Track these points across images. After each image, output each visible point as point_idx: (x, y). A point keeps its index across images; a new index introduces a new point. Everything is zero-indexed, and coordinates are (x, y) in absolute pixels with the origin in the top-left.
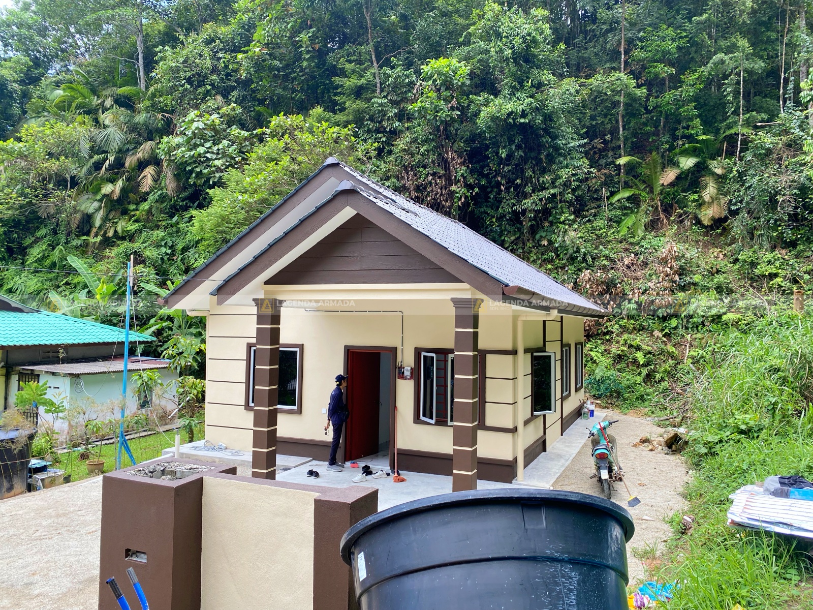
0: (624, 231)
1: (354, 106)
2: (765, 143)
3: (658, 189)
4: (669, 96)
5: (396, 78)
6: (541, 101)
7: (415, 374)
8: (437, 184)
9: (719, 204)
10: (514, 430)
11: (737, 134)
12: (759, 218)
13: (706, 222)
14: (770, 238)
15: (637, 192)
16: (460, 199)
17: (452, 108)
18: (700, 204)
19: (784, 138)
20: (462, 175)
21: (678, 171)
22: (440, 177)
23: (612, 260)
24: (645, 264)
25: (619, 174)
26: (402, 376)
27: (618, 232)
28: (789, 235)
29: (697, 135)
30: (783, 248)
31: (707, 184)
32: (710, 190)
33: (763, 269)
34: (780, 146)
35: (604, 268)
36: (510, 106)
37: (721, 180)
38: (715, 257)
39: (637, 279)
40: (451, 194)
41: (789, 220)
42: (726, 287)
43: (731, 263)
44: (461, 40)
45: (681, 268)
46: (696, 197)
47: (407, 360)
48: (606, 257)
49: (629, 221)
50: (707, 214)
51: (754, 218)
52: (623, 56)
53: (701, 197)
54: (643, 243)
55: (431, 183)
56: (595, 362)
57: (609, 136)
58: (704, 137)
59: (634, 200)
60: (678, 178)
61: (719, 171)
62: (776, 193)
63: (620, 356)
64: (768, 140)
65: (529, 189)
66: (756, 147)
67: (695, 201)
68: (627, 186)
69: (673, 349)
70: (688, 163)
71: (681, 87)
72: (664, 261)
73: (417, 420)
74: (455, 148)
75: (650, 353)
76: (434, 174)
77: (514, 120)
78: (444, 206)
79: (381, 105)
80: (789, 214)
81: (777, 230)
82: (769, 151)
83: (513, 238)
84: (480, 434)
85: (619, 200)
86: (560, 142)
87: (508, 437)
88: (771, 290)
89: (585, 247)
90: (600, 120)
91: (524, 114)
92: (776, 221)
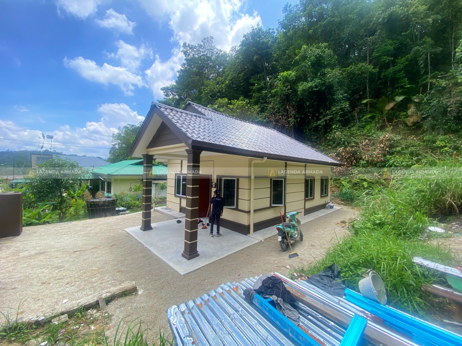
0: (365, 131)
1: (256, 95)
2: (442, 84)
3: (385, 112)
4: (391, 70)
5: (271, 83)
6: (324, 80)
8: (283, 119)
9: (417, 116)
11: (427, 83)
12: (438, 120)
13: (409, 125)
14: (444, 129)
15: (374, 114)
16: (292, 123)
17: (288, 90)
18: (407, 116)
19: (452, 81)
20: (293, 114)
21: (395, 103)
22: (285, 116)
23: (357, 143)
24: (374, 144)
25: (367, 108)
27: (363, 131)
28: (454, 127)
29: (405, 85)
30: (451, 134)
31: (410, 107)
32: (412, 109)
33: (438, 143)
34: (451, 85)
35: (353, 147)
36: (310, 84)
37: (418, 105)
38: (412, 139)
39: (369, 151)
40: (289, 122)
41: (454, 119)
42: (416, 153)
43: (422, 142)
44: (292, 63)
45: (390, 144)
46: (405, 113)
47: (215, 180)
48: (354, 142)
49: (368, 127)
50: (410, 121)
51: (436, 120)
52: (368, 58)
53: (407, 113)
54: (374, 136)
55: (281, 118)
56: (343, 186)
57: (362, 92)
58: (409, 86)
59: (373, 118)
60: (395, 105)
61: (417, 100)
62: (448, 107)
63: (356, 184)
64: (443, 83)
65: (321, 117)
66: (437, 87)
67: (404, 115)
68: (370, 112)
69: (384, 181)
70: (399, 99)
71: (396, 65)
72: (381, 142)
74: (291, 104)
75: (371, 182)
76: (282, 115)
77: (312, 89)
78: (286, 127)
79: (265, 93)
80: (454, 117)
81: (448, 125)
82: (444, 88)
83: (316, 137)
85: (365, 119)
86: (335, 97)
88: (441, 153)
89: (344, 138)
90: (358, 87)
91: (316, 87)
92: (447, 120)
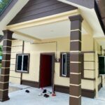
7: (60, 61)
10: (94, 79)
26: (56, 61)
47: (58, 57)
73: (61, 75)
84: (82, 81)
87: (92, 82)
